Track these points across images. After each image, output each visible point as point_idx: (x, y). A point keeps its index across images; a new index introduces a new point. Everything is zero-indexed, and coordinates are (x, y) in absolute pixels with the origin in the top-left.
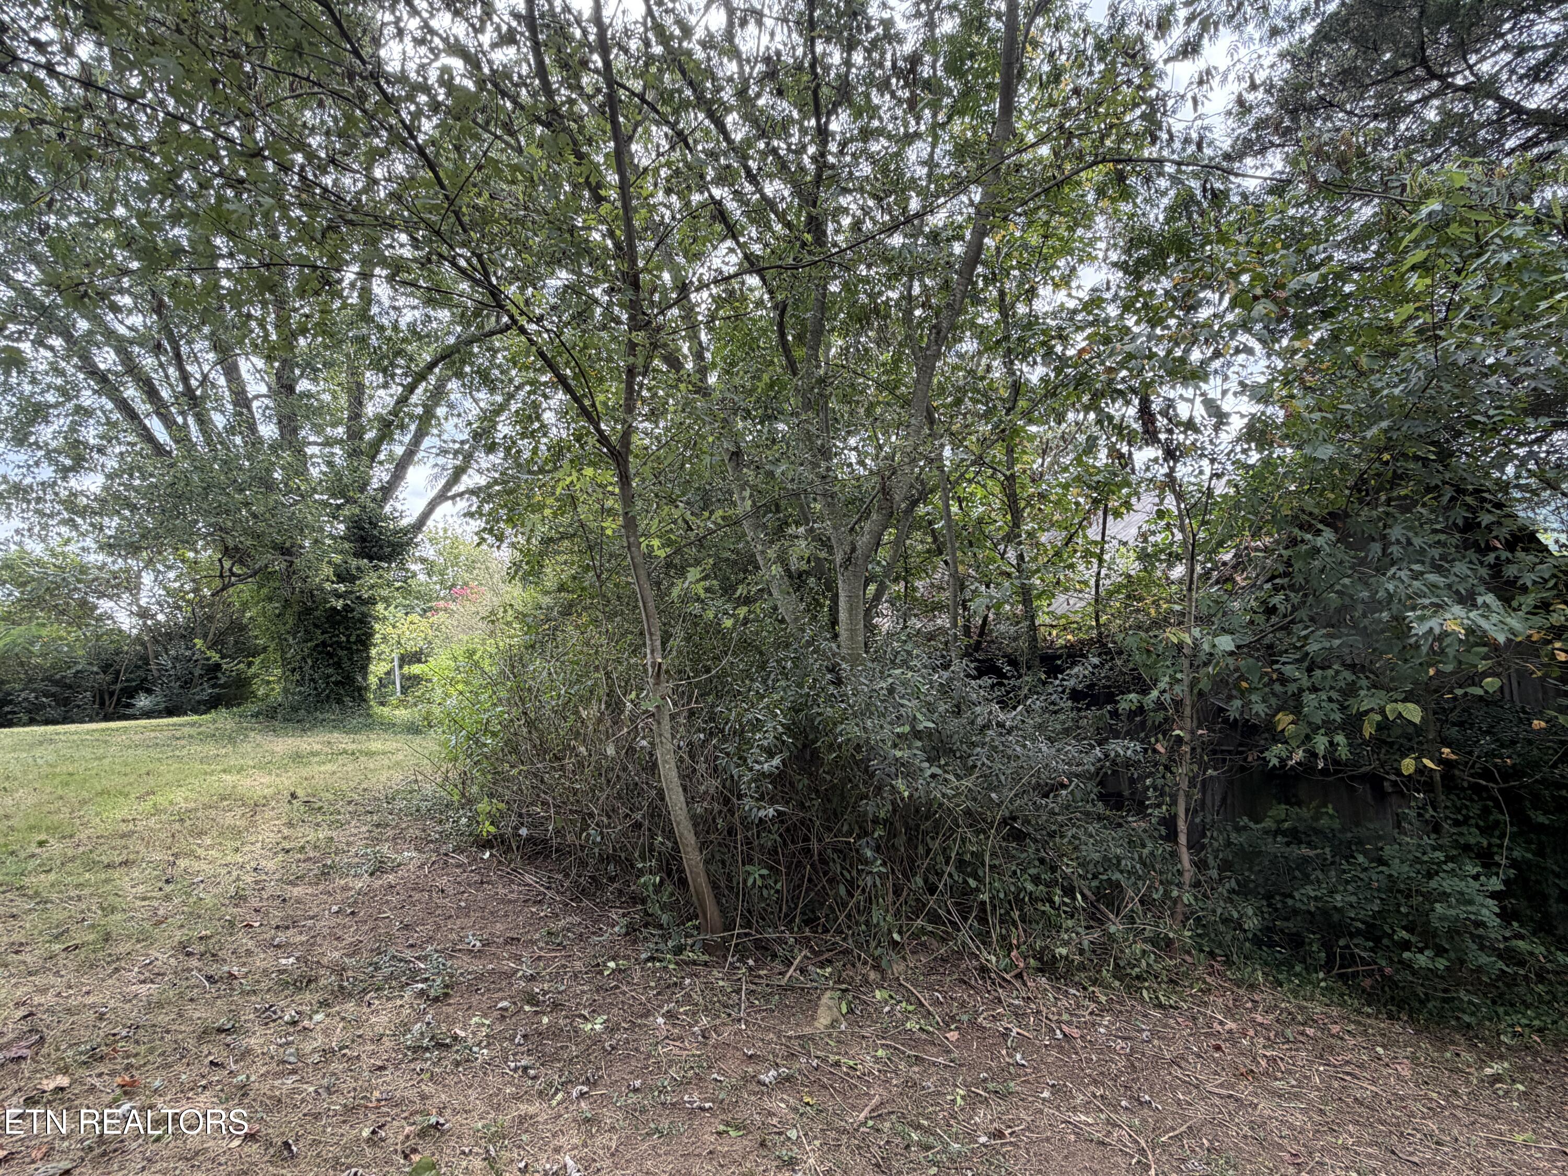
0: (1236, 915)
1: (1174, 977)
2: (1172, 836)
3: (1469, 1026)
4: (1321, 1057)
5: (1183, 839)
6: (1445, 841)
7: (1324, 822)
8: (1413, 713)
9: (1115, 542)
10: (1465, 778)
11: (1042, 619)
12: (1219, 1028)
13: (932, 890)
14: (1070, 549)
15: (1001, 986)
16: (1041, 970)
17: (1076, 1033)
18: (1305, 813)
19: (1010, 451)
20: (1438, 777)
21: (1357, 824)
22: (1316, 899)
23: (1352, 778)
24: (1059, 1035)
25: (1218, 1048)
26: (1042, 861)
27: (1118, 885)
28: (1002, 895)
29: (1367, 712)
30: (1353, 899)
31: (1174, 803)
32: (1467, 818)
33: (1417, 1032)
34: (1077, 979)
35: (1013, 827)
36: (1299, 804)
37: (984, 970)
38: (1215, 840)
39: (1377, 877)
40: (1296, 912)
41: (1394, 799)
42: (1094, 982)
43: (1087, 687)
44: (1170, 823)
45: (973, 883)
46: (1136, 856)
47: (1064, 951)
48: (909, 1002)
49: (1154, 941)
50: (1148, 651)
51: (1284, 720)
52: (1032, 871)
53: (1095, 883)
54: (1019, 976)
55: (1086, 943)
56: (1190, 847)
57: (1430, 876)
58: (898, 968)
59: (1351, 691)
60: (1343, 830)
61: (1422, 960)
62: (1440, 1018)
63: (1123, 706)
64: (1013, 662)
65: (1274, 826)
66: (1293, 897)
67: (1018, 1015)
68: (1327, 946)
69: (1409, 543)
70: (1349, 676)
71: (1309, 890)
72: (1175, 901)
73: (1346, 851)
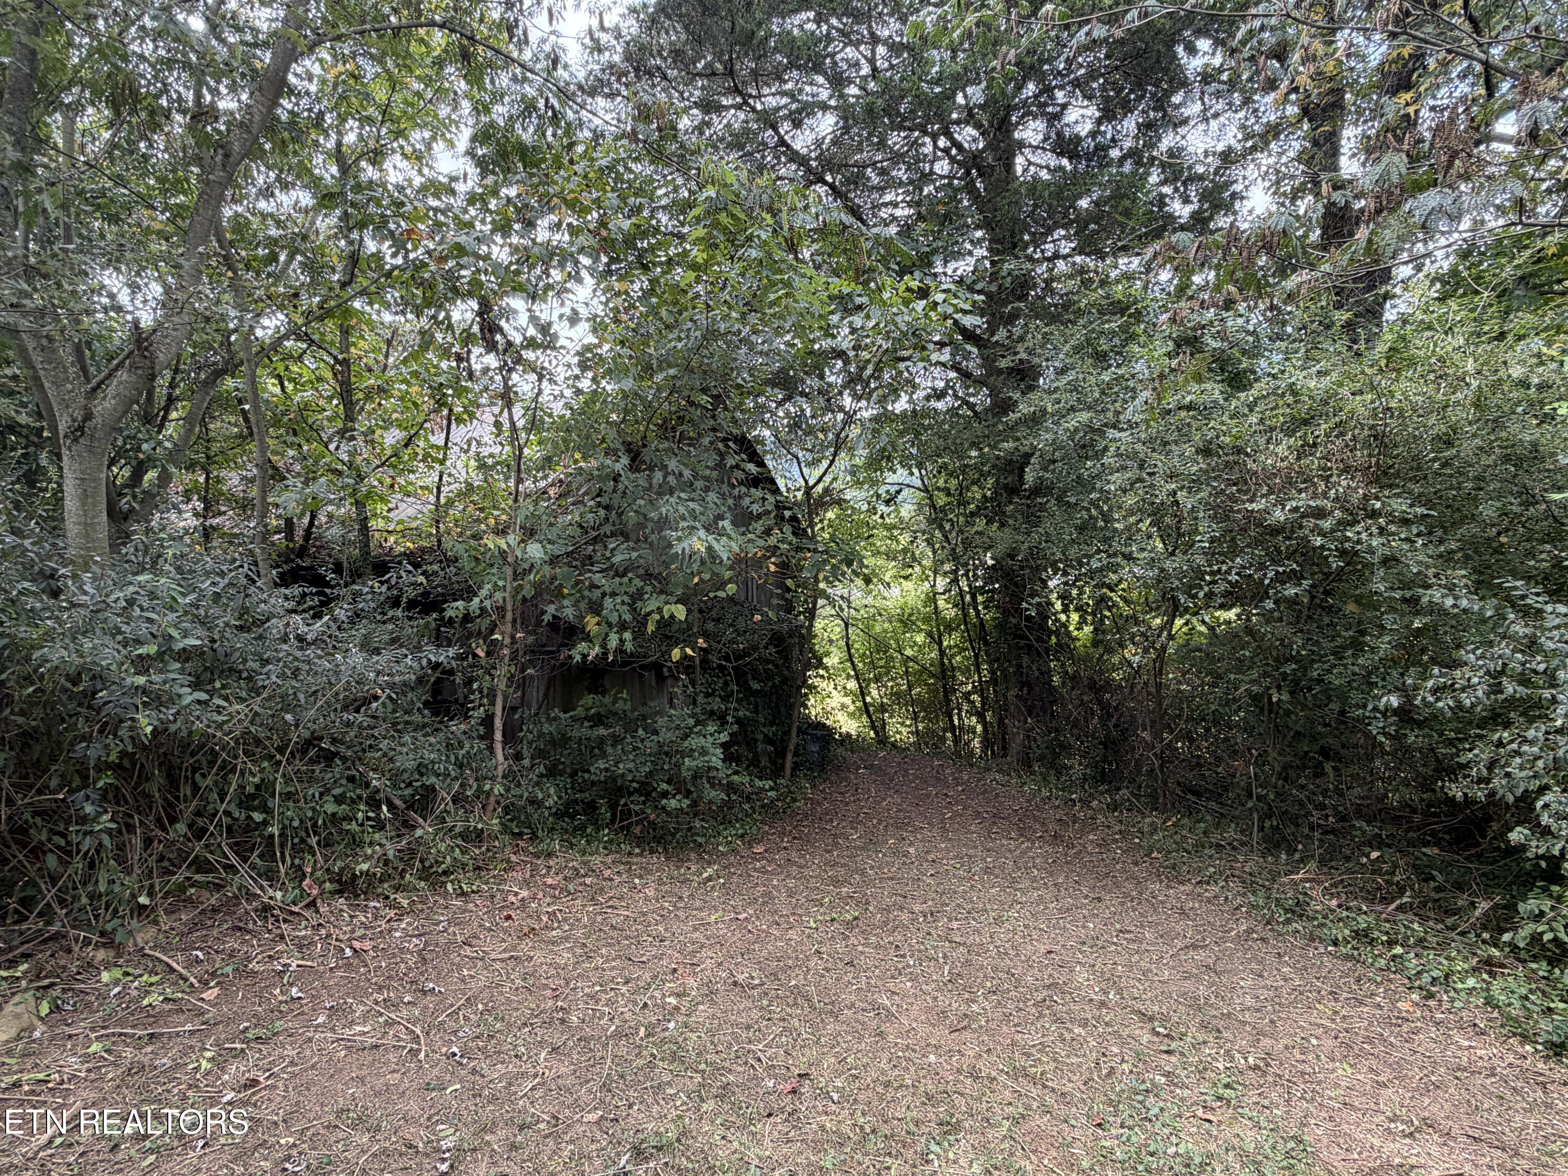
0: (540, 796)
1: (481, 864)
2: (488, 736)
3: (700, 845)
4: (593, 899)
5: (498, 736)
6: (698, 710)
7: (620, 705)
8: (680, 612)
9: (456, 448)
10: (714, 659)
11: (376, 524)
12: (513, 899)
13: (200, 833)
14: (409, 451)
15: (285, 921)
16: (340, 892)
17: (367, 945)
18: (607, 700)
19: (346, 332)
20: (697, 661)
21: (644, 704)
22: (607, 770)
23: (642, 667)
24: (349, 953)
25: (509, 918)
26: (351, 779)
27: (433, 789)
28: (296, 823)
29: (649, 614)
30: (631, 765)
31: (493, 703)
32: (714, 690)
33: (667, 859)
34: (380, 890)
35: (321, 749)
36: (603, 694)
37: (266, 910)
38: (528, 733)
39: (650, 746)
40: (593, 783)
41: (669, 682)
42: (397, 889)
43: (422, 595)
44: (488, 721)
45: (258, 817)
46: (453, 759)
47: (365, 867)
48: (152, 972)
49: (464, 836)
50: (477, 559)
51: (591, 623)
52: (337, 791)
53: (408, 791)
54: (312, 904)
55: (391, 854)
56: (505, 743)
57: (686, 737)
58: (145, 936)
59: (638, 596)
60: (634, 709)
61: (673, 803)
62: (683, 845)
63: (449, 613)
64: (338, 569)
65: (583, 715)
66: (589, 771)
67: (302, 946)
68: (613, 807)
69: (681, 475)
70: (638, 583)
71: (602, 764)
72: (488, 794)
73: (631, 727)
